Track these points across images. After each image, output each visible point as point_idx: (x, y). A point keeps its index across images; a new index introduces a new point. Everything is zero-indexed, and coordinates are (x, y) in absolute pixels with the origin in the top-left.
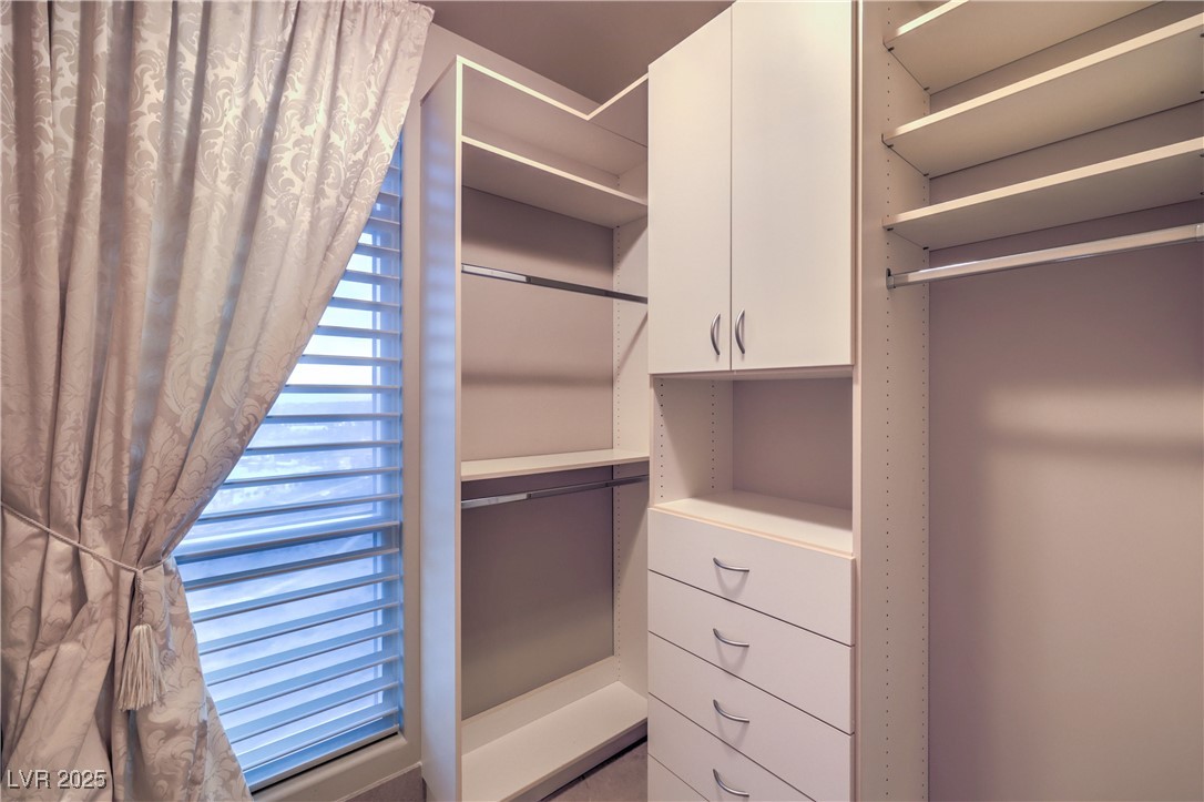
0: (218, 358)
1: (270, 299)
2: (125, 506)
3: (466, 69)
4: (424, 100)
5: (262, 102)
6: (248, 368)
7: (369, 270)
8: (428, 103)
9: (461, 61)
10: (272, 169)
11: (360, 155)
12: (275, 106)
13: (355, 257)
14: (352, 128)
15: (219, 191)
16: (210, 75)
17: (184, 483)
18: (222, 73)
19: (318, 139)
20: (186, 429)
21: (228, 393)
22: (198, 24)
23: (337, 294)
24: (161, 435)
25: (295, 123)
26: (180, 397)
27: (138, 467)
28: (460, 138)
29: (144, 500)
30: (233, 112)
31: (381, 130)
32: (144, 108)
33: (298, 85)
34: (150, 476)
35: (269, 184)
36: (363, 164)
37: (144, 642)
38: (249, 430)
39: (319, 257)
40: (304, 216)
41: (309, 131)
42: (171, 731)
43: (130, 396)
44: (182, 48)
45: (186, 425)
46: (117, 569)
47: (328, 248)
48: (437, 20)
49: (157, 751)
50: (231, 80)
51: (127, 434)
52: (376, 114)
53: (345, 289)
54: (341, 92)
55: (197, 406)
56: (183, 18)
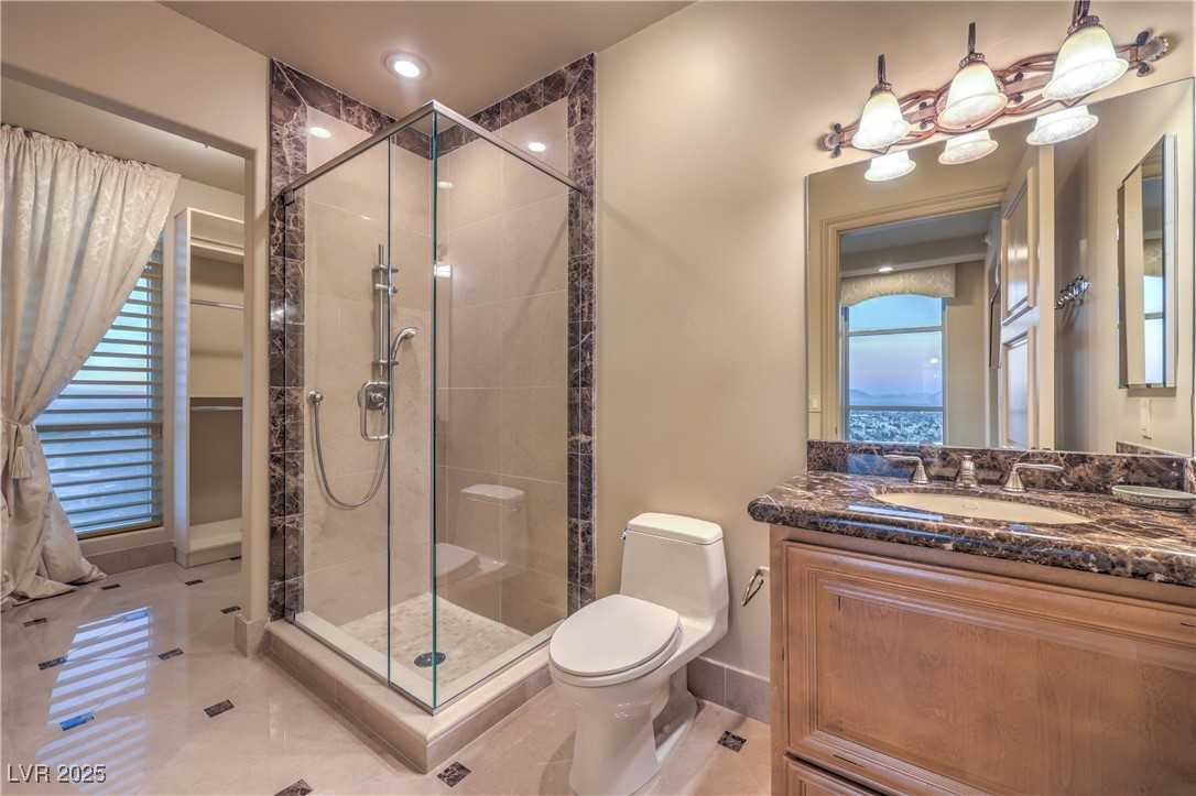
0: (58, 339)
1: (86, 313)
2: (13, 398)
3: (192, 212)
4: (175, 217)
5: (80, 224)
6: (74, 343)
7: (145, 286)
8: (177, 218)
9: (189, 210)
10: (87, 255)
11: (136, 246)
12: (88, 225)
13: (134, 292)
14: (131, 233)
15: (59, 267)
16: (55, 217)
17: (42, 390)
18: (61, 216)
19: (112, 240)
20: (42, 369)
21: (65, 352)
22: (47, 194)
23: (123, 311)
24: (30, 370)
25: (99, 235)
26: (40, 354)
27: (19, 384)
28: (189, 243)
29: (23, 395)
30: (66, 229)
31: (148, 234)
32: (22, 233)
33: (100, 217)
34: (25, 386)
35: (85, 263)
36: (138, 250)
37: (23, 454)
38: (73, 373)
39: (112, 295)
40: (104, 275)
41: (106, 238)
42: (35, 492)
43: (16, 353)
44: (39, 204)
45: (42, 366)
46: (9, 423)
47: (118, 290)
48: (183, 177)
49: (28, 499)
50: (65, 218)
51: (15, 368)
52: (146, 227)
53: (128, 308)
54: (124, 219)
55: (47, 359)
56: (40, 192)
